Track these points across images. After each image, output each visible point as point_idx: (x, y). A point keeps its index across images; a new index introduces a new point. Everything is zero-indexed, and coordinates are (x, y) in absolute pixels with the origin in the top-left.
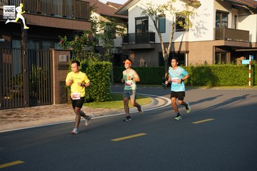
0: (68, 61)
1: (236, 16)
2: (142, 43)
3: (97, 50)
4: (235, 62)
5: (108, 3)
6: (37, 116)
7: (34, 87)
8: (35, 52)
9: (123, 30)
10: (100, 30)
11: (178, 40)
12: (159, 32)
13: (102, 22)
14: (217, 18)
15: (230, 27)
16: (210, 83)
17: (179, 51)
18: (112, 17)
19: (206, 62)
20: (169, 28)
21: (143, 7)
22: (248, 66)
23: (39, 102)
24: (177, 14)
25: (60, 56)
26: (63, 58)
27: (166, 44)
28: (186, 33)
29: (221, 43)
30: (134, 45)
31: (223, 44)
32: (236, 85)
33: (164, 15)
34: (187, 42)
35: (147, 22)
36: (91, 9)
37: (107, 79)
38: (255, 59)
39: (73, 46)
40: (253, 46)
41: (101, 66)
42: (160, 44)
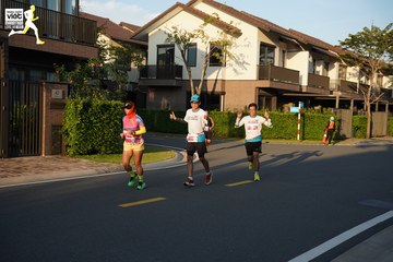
0: (64, 98)
1: (284, 52)
2: (165, 78)
3: (105, 85)
4: (282, 109)
5: (122, 24)
6: (18, 171)
7: (15, 131)
8: (19, 83)
9: (142, 60)
10: (109, 59)
11: (212, 77)
12: (187, 63)
13: (112, 48)
14: (262, 52)
15: (276, 64)
17: (213, 92)
18: (126, 42)
20: (201, 61)
21: (167, 31)
22: (297, 114)
23: (22, 151)
24: (211, 44)
25: (54, 91)
26: (57, 94)
27: (197, 82)
28: (222, 69)
29: (266, 84)
30: (153, 80)
31: (268, 86)
32: (281, 138)
33: (195, 44)
34: (223, 81)
35: (172, 52)
36: (99, 30)
38: (305, 106)
39: (73, 78)
40: (304, 90)
41: (110, 106)
42: (189, 81)
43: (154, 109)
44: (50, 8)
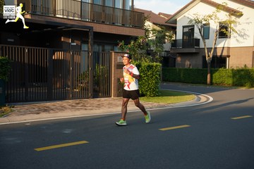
2: (188, 47)
3: (149, 53)
5: (160, 14)
6: (99, 106)
7: (97, 83)
8: (98, 53)
9: (171, 37)
10: (152, 36)
11: (220, 45)
12: (203, 37)
13: (153, 30)
16: (248, 84)
17: (221, 56)
18: (162, 25)
19: (245, 65)
20: (213, 35)
21: (190, 17)
23: (100, 94)
24: (220, 23)
25: (118, 58)
26: (120, 59)
27: (209, 49)
28: (228, 40)
30: (180, 49)
33: (209, 24)
34: (229, 48)
35: (193, 30)
36: (145, 18)
37: (157, 77)
39: (130, 49)
41: (152, 66)
42: (204, 49)
43: (181, 68)
44: (116, 7)
